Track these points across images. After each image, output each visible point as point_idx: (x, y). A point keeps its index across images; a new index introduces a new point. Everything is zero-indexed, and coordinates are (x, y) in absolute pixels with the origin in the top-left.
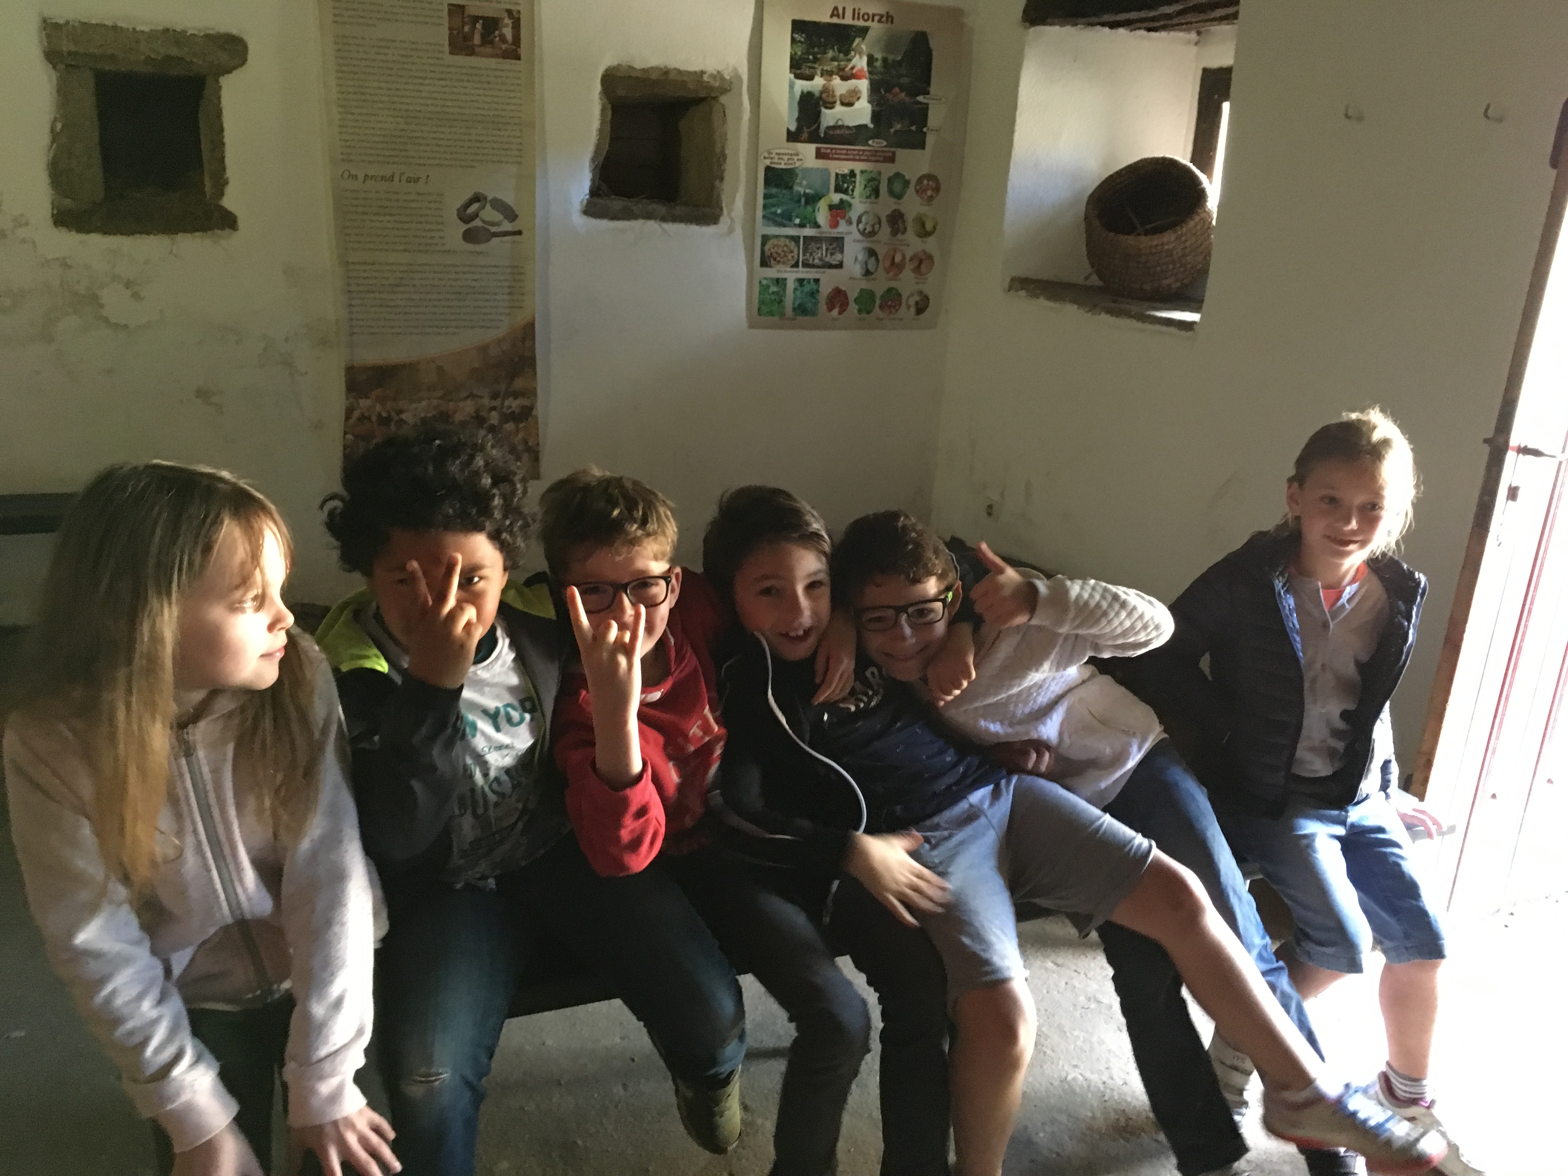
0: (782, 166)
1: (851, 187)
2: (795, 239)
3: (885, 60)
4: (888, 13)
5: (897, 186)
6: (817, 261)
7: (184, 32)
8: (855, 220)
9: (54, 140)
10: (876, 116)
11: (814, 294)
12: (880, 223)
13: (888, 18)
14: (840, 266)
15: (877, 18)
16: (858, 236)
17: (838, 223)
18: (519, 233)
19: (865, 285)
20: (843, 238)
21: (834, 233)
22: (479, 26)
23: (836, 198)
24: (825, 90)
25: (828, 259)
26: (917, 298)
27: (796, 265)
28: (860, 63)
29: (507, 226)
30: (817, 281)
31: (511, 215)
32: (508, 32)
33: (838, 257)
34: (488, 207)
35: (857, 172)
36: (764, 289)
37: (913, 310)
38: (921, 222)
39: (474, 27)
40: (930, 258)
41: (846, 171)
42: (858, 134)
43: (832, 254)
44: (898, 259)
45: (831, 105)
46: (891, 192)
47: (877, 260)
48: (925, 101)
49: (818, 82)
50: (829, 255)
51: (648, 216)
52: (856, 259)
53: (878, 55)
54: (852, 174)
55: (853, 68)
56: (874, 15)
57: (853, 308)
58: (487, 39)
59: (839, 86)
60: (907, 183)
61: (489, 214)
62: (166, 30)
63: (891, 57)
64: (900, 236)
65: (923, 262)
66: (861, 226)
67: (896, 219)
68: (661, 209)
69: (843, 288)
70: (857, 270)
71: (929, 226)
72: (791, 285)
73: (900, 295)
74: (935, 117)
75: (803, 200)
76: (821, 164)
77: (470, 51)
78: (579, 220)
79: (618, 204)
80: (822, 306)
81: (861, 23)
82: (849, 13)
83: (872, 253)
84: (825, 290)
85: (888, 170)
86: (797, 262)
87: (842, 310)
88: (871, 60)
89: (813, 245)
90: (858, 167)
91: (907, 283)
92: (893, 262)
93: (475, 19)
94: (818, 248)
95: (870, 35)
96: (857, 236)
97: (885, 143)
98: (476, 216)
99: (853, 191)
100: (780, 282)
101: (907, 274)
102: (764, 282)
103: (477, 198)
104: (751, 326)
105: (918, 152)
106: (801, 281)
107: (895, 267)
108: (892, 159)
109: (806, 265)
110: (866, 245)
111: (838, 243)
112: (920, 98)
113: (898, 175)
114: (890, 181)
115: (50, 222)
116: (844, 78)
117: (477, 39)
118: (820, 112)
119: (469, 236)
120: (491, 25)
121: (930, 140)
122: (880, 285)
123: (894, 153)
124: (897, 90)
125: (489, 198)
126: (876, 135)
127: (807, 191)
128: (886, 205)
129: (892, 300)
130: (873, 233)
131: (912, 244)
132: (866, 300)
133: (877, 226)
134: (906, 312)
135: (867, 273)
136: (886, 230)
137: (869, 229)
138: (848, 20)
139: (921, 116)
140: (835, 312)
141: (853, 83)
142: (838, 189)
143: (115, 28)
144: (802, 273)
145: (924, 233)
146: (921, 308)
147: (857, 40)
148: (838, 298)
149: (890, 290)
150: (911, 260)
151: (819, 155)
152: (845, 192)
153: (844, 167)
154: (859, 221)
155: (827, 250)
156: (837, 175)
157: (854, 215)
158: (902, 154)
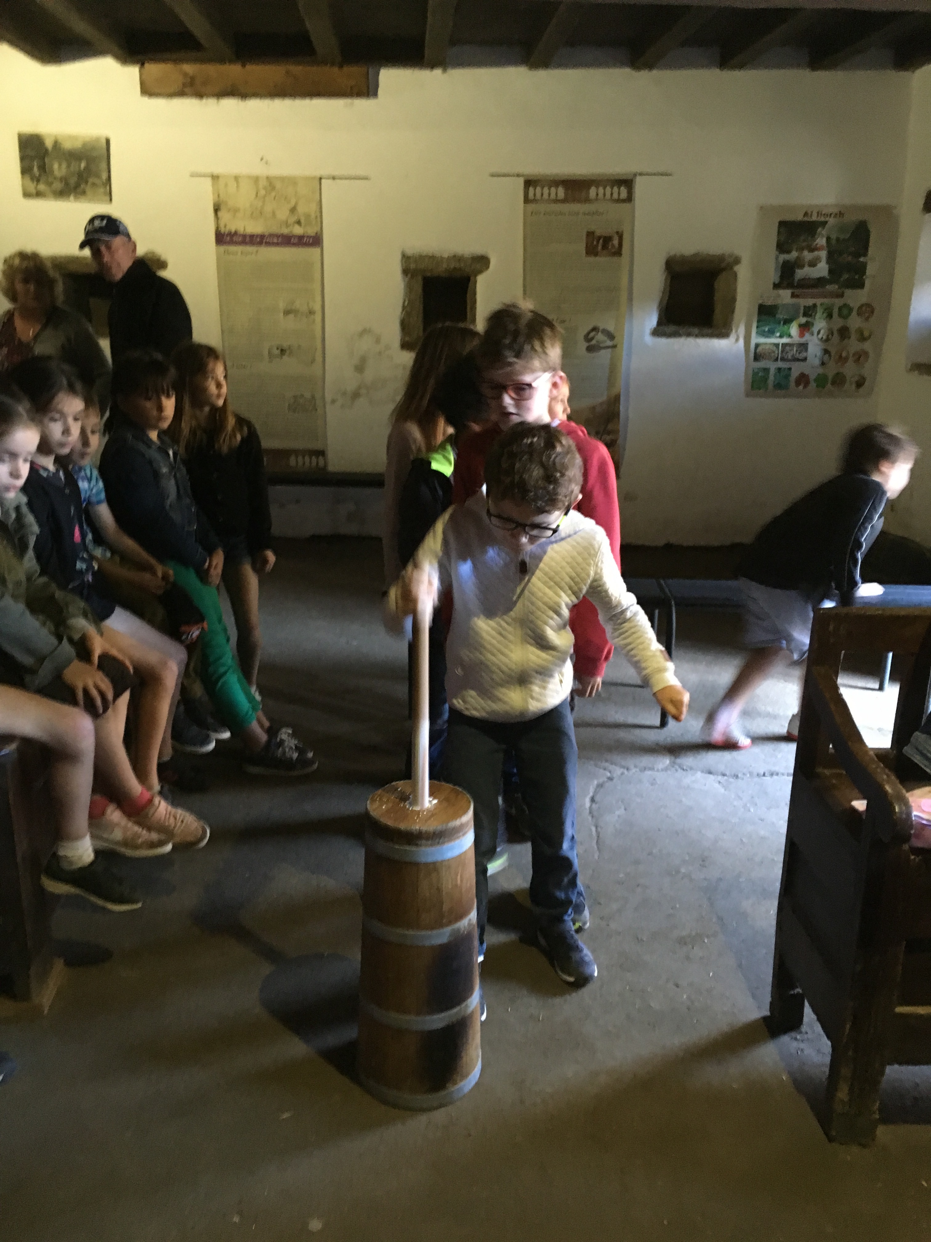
0: (769, 304)
1: (813, 314)
2: (777, 345)
3: (838, 240)
4: (840, 212)
5: (845, 312)
6: (790, 357)
7: (463, 256)
8: (816, 334)
9: (403, 310)
10: (830, 271)
11: (787, 376)
12: (832, 334)
13: (841, 214)
14: (805, 359)
15: (833, 216)
16: (819, 343)
17: (804, 335)
18: (614, 346)
19: (820, 371)
20: (807, 344)
21: (803, 340)
22: (601, 241)
23: (803, 320)
24: (798, 258)
25: (797, 356)
26: (856, 378)
27: (776, 360)
28: (821, 241)
29: (609, 343)
30: (790, 369)
31: (611, 337)
32: (616, 242)
33: (804, 354)
34: (600, 333)
35: (818, 305)
36: (755, 374)
37: (854, 386)
38: (860, 332)
39: (598, 242)
40: (866, 354)
41: (811, 304)
42: (820, 282)
43: (799, 353)
44: (844, 354)
45: (802, 267)
46: (840, 315)
47: (830, 356)
48: (865, 261)
49: (794, 254)
50: (798, 353)
51: (689, 335)
52: (816, 356)
53: (834, 237)
54: (815, 306)
55: (817, 244)
56: (831, 214)
57: (813, 385)
58: (605, 247)
59: (807, 255)
60: (851, 310)
61: (600, 337)
62: (455, 256)
63: (842, 237)
64: (846, 340)
65: (860, 357)
66: (820, 336)
67: (844, 332)
68: (696, 331)
69: (806, 373)
70: (817, 362)
71: (866, 334)
72: (772, 372)
73: (844, 377)
74: (870, 270)
75: (782, 323)
76: (795, 300)
77: (596, 255)
78: (649, 339)
79: (672, 328)
80: (792, 384)
81: (822, 219)
82: (815, 214)
83: (826, 351)
84: (795, 374)
85: (838, 302)
86: (778, 357)
87: (805, 387)
88: (828, 239)
89: (788, 348)
90: (818, 301)
91: (850, 370)
92: (841, 356)
93: (599, 238)
94: (791, 351)
95: (827, 226)
96: (817, 341)
97: (837, 287)
98: (592, 339)
99: (815, 316)
100: (766, 370)
101: (850, 364)
102: (756, 371)
103: (595, 329)
104: (747, 395)
105: (859, 291)
106: (779, 370)
107: (842, 360)
108: (842, 295)
109: (783, 359)
110: (823, 347)
111: (804, 346)
112: (862, 259)
113: (845, 305)
114: (840, 309)
115: (399, 348)
116: (812, 250)
117: (600, 247)
118: (795, 271)
119: (590, 349)
120: (607, 240)
121: (867, 283)
122: (831, 371)
123: (843, 293)
124: (845, 255)
125: (601, 328)
126: (830, 282)
127: (785, 317)
128: (838, 322)
129: (839, 380)
130: (827, 340)
131: (854, 345)
132: (821, 381)
133: (830, 336)
134: (850, 386)
135: (823, 364)
136: (836, 338)
137: (824, 337)
138: (814, 218)
139: (861, 270)
140: (801, 387)
141: (816, 253)
142: (805, 314)
143: (432, 257)
144: (780, 364)
145: (863, 338)
146: (860, 384)
147: (820, 229)
148: (803, 379)
149: (838, 374)
150: (854, 355)
151: (793, 296)
152: (810, 316)
153: (810, 302)
154: (819, 333)
155: (797, 351)
156: (805, 307)
157: (815, 329)
158: (848, 292)
